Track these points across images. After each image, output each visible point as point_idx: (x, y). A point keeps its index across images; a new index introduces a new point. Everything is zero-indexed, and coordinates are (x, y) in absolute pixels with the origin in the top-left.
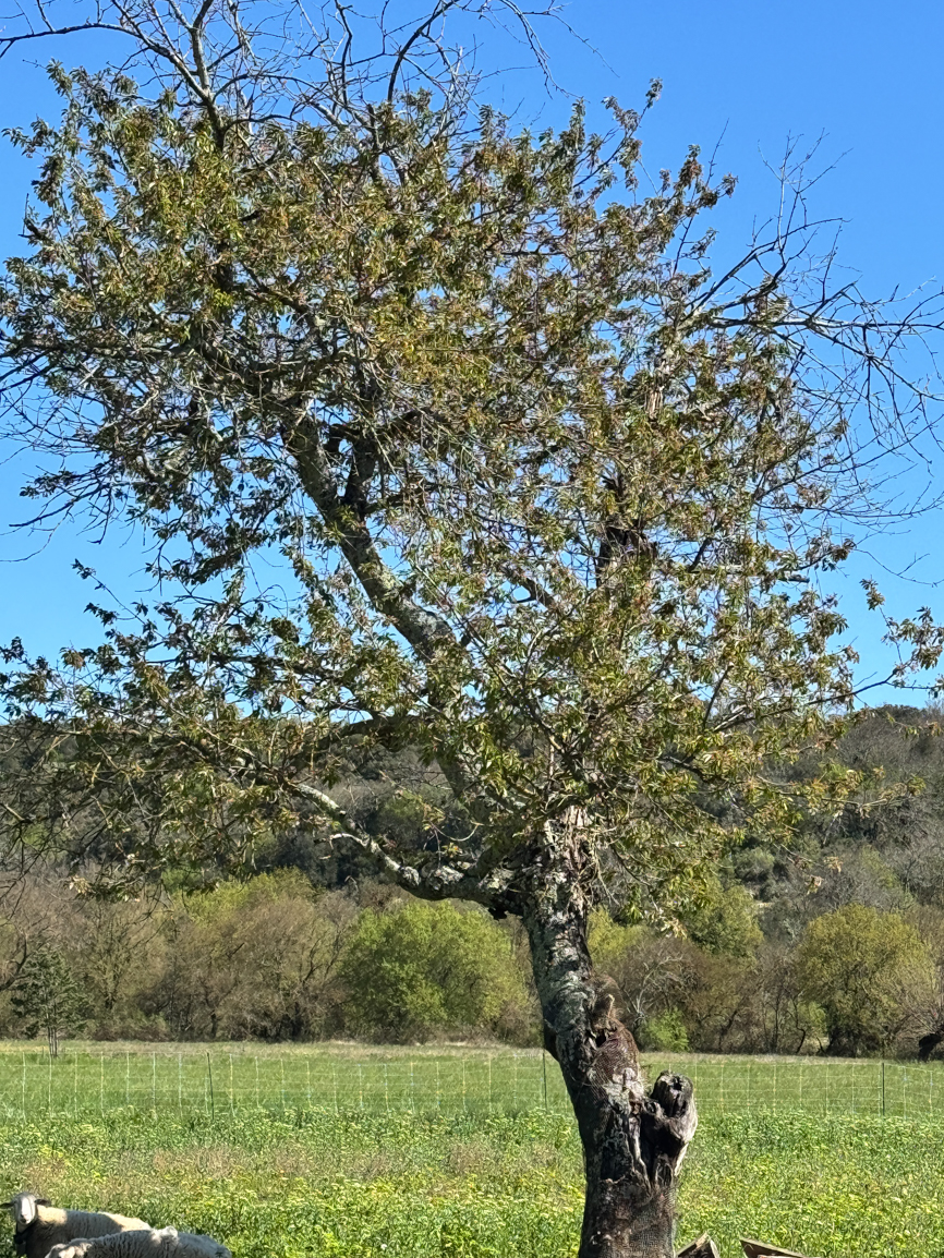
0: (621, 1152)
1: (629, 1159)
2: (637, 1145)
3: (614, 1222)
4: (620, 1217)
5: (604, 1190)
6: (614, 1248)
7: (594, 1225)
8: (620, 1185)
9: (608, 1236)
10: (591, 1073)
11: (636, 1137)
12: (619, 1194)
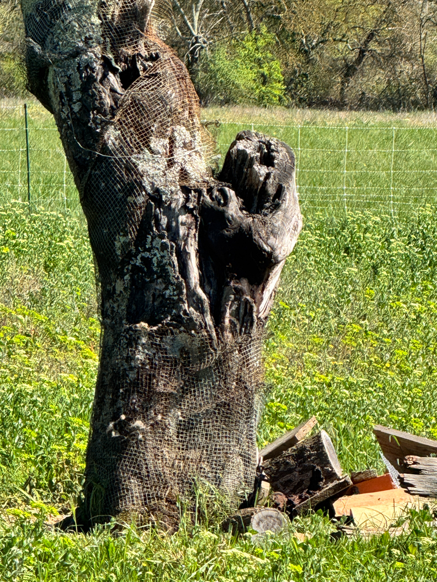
0: (164, 274)
1: (179, 287)
2: (193, 263)
3: (150, 397)
4: (161, 388)
5: (133, 341)
6: (150, 444)
7: (114, 402)
8: (162, 333)
9: (139, 423)
10: (112, 136)
11: (192, 248)
12: (159, 348)
